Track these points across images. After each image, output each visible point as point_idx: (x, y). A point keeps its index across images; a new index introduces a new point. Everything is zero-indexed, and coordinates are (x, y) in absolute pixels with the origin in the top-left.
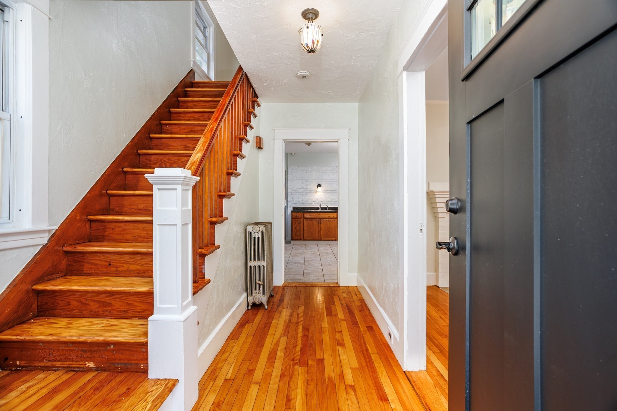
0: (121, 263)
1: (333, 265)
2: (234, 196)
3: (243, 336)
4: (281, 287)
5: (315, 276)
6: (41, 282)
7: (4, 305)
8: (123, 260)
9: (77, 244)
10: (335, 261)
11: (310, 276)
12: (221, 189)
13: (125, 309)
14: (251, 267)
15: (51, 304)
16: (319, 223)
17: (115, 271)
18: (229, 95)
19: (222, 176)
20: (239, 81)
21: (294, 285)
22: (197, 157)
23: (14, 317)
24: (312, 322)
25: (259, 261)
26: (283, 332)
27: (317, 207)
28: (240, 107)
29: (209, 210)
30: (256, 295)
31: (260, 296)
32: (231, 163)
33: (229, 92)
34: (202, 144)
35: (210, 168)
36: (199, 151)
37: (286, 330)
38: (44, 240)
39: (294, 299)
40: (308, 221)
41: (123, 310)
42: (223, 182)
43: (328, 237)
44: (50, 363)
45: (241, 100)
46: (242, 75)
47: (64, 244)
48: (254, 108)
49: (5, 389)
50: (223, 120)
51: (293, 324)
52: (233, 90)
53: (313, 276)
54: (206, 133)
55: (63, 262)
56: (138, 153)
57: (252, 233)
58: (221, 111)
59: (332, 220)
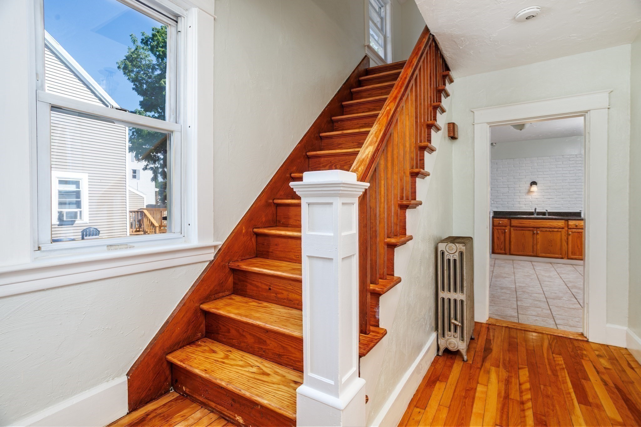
0: (281, 289)
1: (565, 299)
2: (421, 205)
3: (433, 404)
4: (485, 325)
5: (538, 314)
6: (208, 300)
7: (175, 325)
8: (282, 286)
9: (243, 260)
10: (567, 292)
11: (529, 312)
12: (403, 197)
13: (279, 352)
14: (443, 299)
15: (215, 327)
16: (534, 234)
17: (275, 297)
18: (411, 65)
19: (405, 177)
20: (425, 47)
21: (504, 325)
22: (367, 152)
23: (184, 337)
24: (550, 409)
25: (455, 292)
26: (498, 417)
27: (530, 212)
28: (427, 84)
29: (386, 227)
30: (450, 339)
31: (456, 341)
32: (417, 159)
33: (412, 62)
34: (374, 134)
35: (386, 167)
36: (370, 144)
37: (502, 413)
38: (210, 256)
39: (509, 351)
40: (517, 230)
41: (278, 353)
42: (406, 186)
43: (549, 253)
44: (207, 400)
45: (427, 73)
46: (429, 38)
47: (230, 260)
48: (445, 84)
49: (167, 421)
50: (404, 98)
51: (513, 402)
52: (417, 58)
53: (534, 313)
54: (380, 118)
55: (230, 280)
56: (307, 156)
57: (446, 253)
58: (401, 87)
59: (556, 230)
